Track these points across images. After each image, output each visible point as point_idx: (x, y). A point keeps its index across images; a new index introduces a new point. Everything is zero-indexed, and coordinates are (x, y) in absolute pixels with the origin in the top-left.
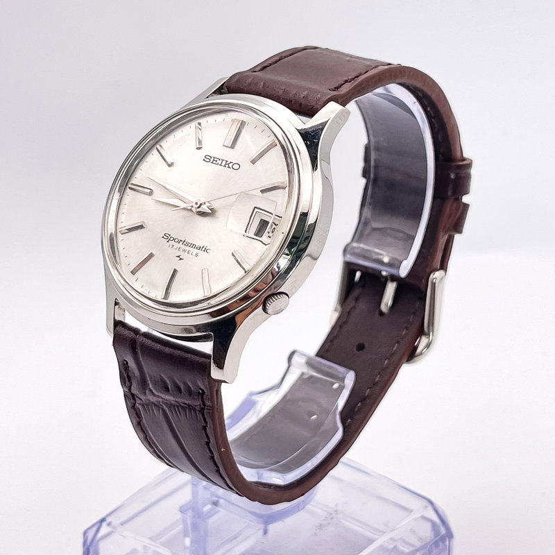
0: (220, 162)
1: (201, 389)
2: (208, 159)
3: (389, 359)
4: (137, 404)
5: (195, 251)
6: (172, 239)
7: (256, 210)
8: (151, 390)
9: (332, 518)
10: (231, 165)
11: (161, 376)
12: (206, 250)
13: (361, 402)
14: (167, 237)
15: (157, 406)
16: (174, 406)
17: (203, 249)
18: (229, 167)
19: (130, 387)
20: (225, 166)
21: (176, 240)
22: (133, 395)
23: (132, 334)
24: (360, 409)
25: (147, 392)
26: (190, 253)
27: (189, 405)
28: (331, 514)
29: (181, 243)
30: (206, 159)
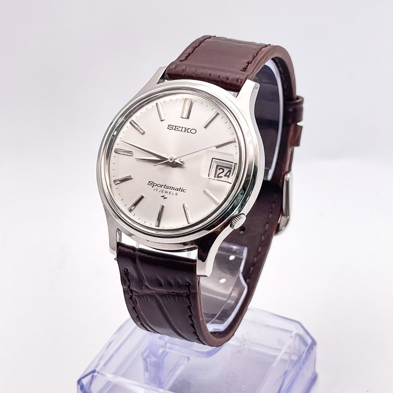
0: (181, 129)
1: (188, 282)
2: (170, 127)
3: (264, 235)
4: (134, 296)
5: (174, 192)
6: (155, 185)
7: (214, 160)
8: (146, 286)
9: (244, 345)
10: (189, 131)
11: (156, 277)
12: (183, 190)
13: (253, 266)
14: (151, 184)
15: (151, 296)
16: (165, 295)
17: (181, 190)
18: (188, 132)
19: (129, 285)
20: (185, 131)
21: (159, 185)
22: (131, 291)
23: (132, 251)
24: (253, 271)
25: (143, 287)
26: (171, 193)
27: (177, 294)
28: (242, 342)
29: (163, 187)
30: (169, 128)
